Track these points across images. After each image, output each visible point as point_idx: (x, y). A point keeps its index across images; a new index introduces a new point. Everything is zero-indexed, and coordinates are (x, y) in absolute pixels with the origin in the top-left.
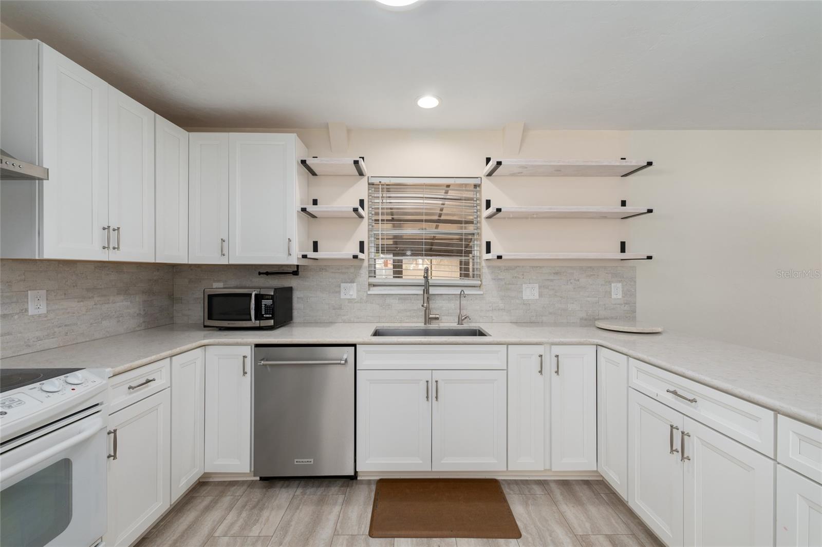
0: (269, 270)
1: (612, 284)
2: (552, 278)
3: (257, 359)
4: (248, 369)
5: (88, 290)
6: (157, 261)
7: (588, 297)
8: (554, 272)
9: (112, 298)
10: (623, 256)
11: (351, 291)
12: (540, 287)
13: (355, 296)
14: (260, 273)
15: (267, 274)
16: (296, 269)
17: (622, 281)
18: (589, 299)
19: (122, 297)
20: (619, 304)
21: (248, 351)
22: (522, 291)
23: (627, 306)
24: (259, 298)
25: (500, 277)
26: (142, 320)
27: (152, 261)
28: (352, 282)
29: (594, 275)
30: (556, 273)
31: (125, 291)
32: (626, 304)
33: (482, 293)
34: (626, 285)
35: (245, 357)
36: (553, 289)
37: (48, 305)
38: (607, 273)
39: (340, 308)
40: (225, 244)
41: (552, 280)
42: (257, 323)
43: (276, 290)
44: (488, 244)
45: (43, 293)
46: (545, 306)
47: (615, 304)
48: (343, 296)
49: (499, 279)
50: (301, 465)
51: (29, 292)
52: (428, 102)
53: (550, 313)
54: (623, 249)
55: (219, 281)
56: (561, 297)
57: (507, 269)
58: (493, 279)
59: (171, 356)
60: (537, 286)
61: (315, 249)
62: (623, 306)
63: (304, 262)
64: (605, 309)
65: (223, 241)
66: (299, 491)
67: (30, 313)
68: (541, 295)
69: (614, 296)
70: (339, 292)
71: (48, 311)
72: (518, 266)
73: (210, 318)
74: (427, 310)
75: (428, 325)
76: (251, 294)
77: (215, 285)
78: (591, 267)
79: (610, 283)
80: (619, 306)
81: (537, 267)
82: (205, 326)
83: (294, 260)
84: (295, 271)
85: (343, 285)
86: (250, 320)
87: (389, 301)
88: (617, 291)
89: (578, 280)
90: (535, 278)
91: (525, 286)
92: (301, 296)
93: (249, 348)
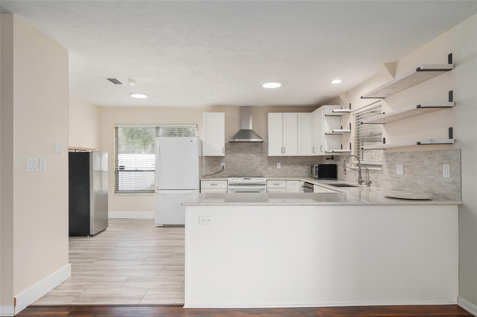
1: (443, 165)
2: (410, 160)
3: (303, 186)
5: (291, 163)
6: (299, 155)
7: (429, 175)
8: (411, 156)
9: (297, 166)
15: (328, 159)
17: (450, 162)
19: (301, 166)
20: (448, 183)
21: (303, 183)
22: (396, 169)
23: (454, 185)
24: (316, 167)
26: (308, 174)
27: (297, 155)
28: (348, 163)
29: (432, 157)
30: (412, 157)
31: (302, 164)
32: (453, 183)
33: (381, 169)
34: (453, 166)
36: (410, 168)
37: (281, 166)
38: (440, 156)
39: (346, 175)
41: (410, 162)
42: (315, 176)
44: (384, 139)
45: (279, 164)
46: (407, 180)
47: (445, 183)
49: (388, 161)
51: (278, 164)
52: (336, 82)
53: (409, 185)
54: (450, 135)
56: (414, 174)
57: (390, 155)
58: (386, 161)
59: (286, 180)
61: (341, 148)
62: (451, 185)
67: (278, 168)
68: (404, 172)
69: (444, 176)
71: (281, 168)
72: (395, 153)
74: (359, 177)
76: (314, 166)
78: (430, 151)
79: (441, 164)
80: (448, 184)
81: (403, 153)
82: (311, 177)
83: (323, 154)
84: (332, 158)
88: (446, 172)
89: (423, 162)
90: (402, 160)
91: (397, 165)
92: (339, 168)
93: (303, 182)
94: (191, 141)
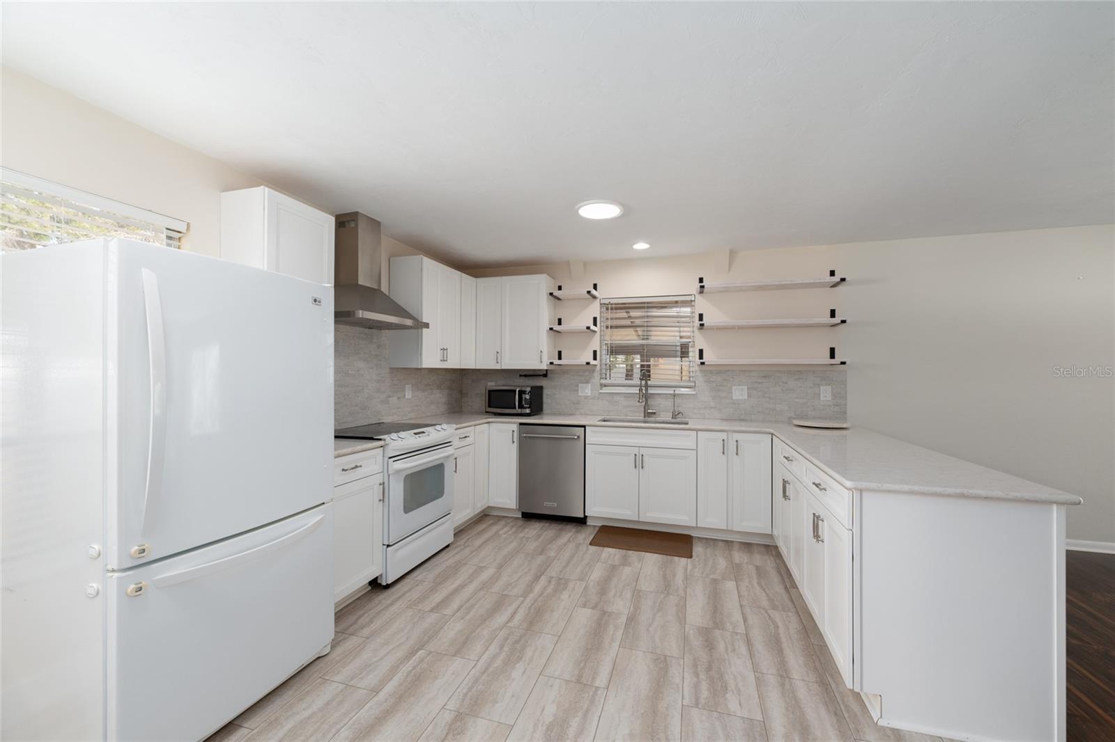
0: (528, 373)
1: (822, 387)
2: (761, 381)
3: (520, 433)
4: (515, 440)
7: (797, 398)
8: (763, 375)
10: (833, 361)
11: (587, 390)
12: (748, 389)
13: (589, 394)
14: (520, 376)
15: (526, 376)
16: (545, 372)
17: (831, 384)
18: (796, 400)
20: (828, 406)
21: (515, 427)
22: (732, 392)
23: (837, 407)
24: (521, 393)
25: (711, 379)
26: (447, 407)
28: (587, 383)
29: (803, 378)
30: (765, 377)
32: (836, 405)
33: (694, 393)
34: (836, 388)
35: (513, 431)
36: (762, 391)
37: (412, 393)
38: (816, 377)
39: (578, 403)
40: (499, 355)
41: (761, 383)
42: (519, 411)
43: (532, 387)
44: (701, 351)
46: (754, 405)
47: (824, 406)
48: (580, 394)
49: (711, 381)
50: (548, 507)
51: (406, 386)
52: (641, 246)
53: (759, 412)
54: (832, 355)
55: (491, 381)
56: (769, 398)
57: (717, 373)
58: (705, 382)
59: (475, 425)
60: (746, 387)
61: (560, 358)
62: (833, 407)
63: (552, 367)
64: (814, 410)
65: (498, 353)
66: (547, 524)
67: (407, 397)
68: (749, 396)
69: (823, 398)
70: (578, 390)
71: (412, 397)
72: (729, 370)
73: (490, 406)
74: (646, 406)
75: (646, 418)
76: (515, 391)
77: (489, 384)
78: (799, 371)
79: (819, 385)
81: (746, 371)
82: (487, 412)
83: (544, 366)
84: (545, 374)
85: (580, 385)
86: (515, 408)
87: (616, 398)
88: (826, 393)
89: (787, 383)
90: (744, 380)
91: (734, 388)
92: (549, 393)
93: (516, 425)
94: (315, 301)
